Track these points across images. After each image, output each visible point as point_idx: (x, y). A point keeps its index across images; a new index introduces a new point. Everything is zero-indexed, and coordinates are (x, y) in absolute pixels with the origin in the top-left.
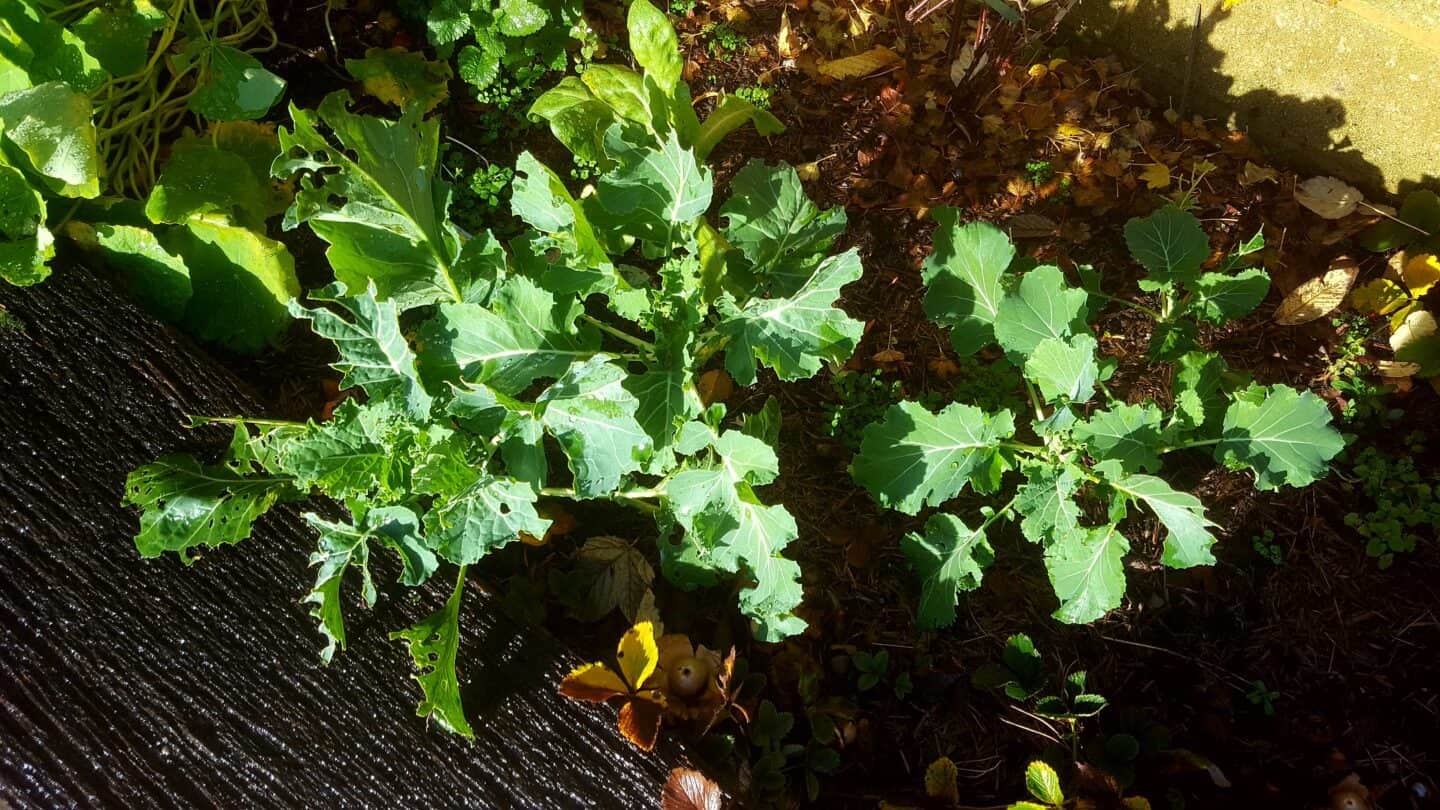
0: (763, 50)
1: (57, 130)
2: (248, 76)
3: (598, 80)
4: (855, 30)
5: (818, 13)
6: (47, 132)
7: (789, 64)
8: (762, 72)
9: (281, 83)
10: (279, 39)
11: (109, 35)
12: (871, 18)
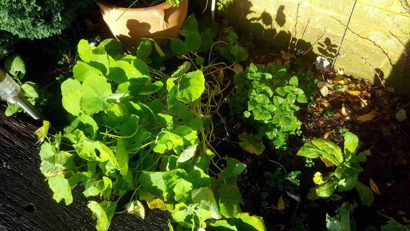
0: (338, 115)
1: (209, 202)
2: (237, 166)
3: (320, 145)
4: (363, 106)
5: (350, 101)
6: (207, 204)
7: (348, 118)
8: (341, 122)
9: (245, 166)
10: (216, 137)
11: (203, 164)
12: (367, 102)
